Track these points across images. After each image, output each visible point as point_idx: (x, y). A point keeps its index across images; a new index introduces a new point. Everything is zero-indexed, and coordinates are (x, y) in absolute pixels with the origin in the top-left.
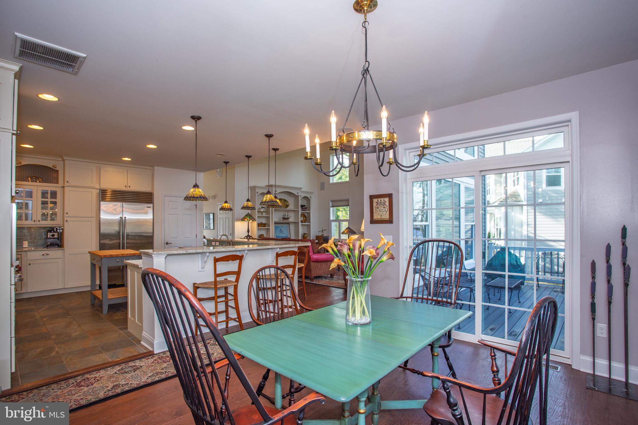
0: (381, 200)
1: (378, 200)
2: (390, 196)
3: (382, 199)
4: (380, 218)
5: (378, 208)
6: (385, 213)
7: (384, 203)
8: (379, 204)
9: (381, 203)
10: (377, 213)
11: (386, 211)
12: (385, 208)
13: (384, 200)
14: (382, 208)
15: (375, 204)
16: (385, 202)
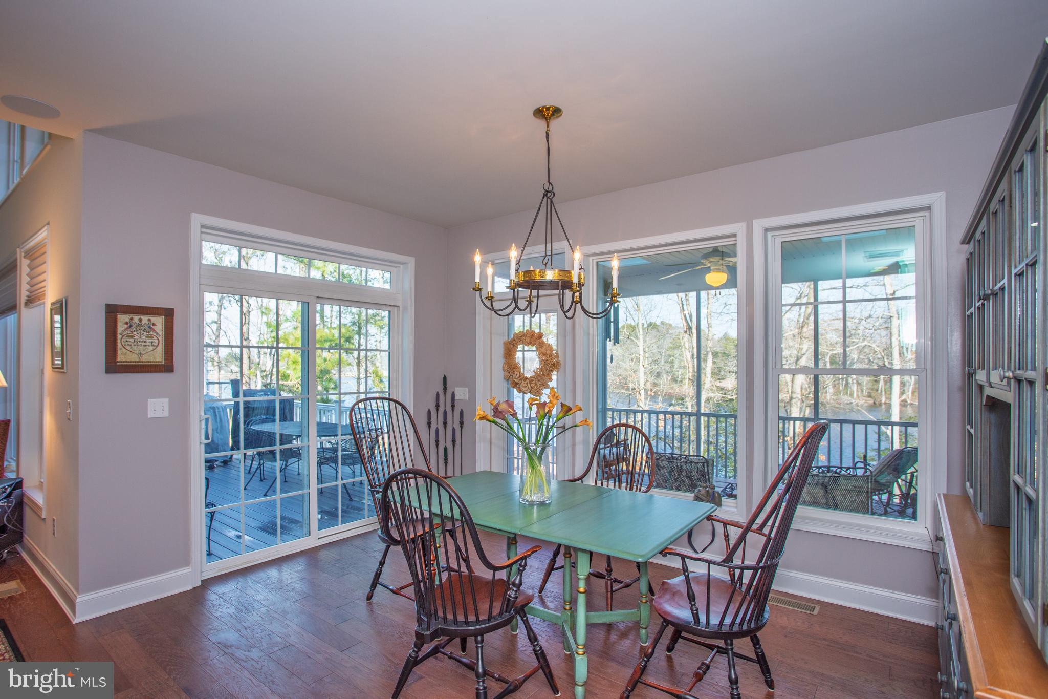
0: (140, 320)
1: (132, 319)
2: (168, 314)
3: (145, 319)
4: (137, 360)
5: (132, 337)
6: (151, 348)
7: (150, 327)
8: (134, 328)
9: (139, 325)
10: (128, 348)
11: (156, 344)
12: (151, 337)
13: (149, 320)
14: (144, 338)
15: (121, 328)
16: (154, 325)
